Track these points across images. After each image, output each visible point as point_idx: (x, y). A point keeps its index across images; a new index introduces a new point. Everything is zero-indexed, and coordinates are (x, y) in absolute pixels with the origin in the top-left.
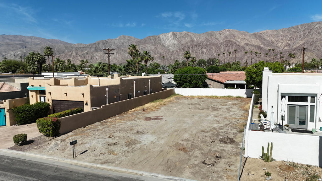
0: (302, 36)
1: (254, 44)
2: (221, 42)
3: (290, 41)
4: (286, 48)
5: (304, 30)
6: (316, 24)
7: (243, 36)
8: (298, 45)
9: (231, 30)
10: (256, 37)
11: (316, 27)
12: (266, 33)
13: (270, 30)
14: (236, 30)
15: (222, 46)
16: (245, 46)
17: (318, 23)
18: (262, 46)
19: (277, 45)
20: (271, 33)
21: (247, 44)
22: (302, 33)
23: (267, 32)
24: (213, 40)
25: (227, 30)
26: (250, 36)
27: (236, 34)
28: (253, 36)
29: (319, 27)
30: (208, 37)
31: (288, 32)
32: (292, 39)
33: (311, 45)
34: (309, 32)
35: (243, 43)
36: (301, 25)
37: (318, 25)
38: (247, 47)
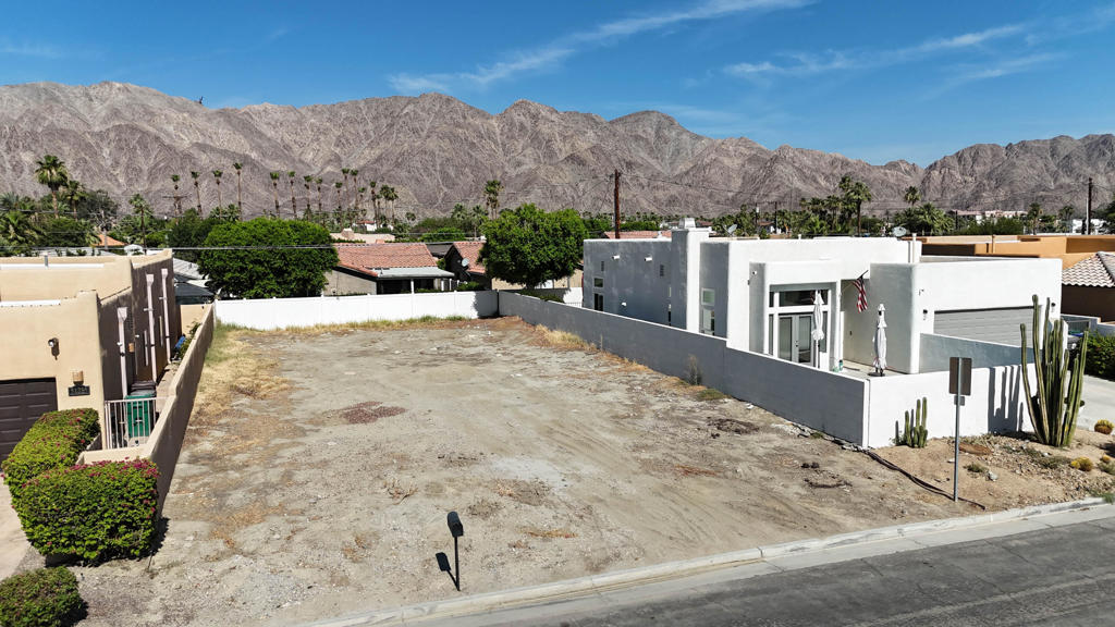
0: (372, 134)
1: (225, 146)
2: (97, 129)
3: (339, 149)
4: (329, 169)
5: (375, 118)
6: (404, 102)
7: (186, 115)
8: (362, 163)
9: (132, 86)
10: (230, 122)
11: (406, 111)
12: (263, 114)
13: (276, 107)
14: (154, 90)
15: (103, 144)
16: (195, 152)
17: (410, 101)
18: (254, 155)
19: (303, 158)
20: (278, 116)
21: (203, 148)
22: (370, 126)
23: (267, 111)
24: (62, 120)
25: (118, 85)
26: (209, 119)
27: (154, 104)
28: (222, 119)
29: (412, 114)
30: (33, 106)
31: (329, 120)
32: (343, 140)
33: (398, 165)
34: (391, 126)
35: (185, 142)
36: (366, 102)
37: (411, 107)
38: (204, 156)
